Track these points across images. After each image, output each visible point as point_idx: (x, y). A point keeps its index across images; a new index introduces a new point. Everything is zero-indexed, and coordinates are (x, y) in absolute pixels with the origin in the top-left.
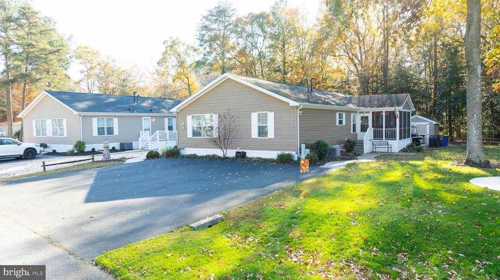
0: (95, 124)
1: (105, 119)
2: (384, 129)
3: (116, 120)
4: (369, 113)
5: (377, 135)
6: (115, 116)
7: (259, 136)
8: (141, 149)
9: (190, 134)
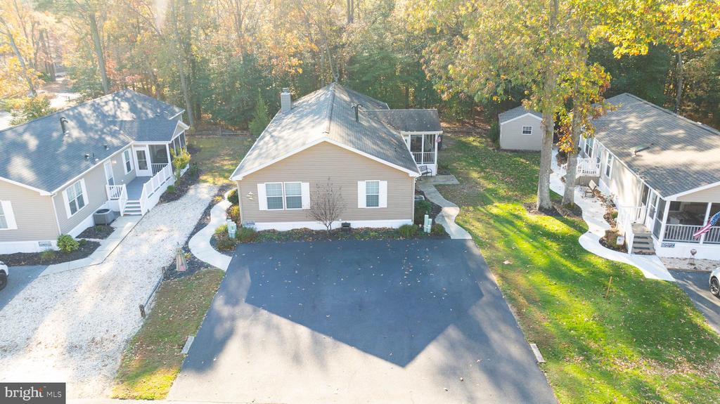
0: (66, 199)
1: (74, 186)
2: (423, 153)
3: (82, 182)
4: (408, 137)
7: (367, 206)
8: (125, 215)
9: (263, 205)
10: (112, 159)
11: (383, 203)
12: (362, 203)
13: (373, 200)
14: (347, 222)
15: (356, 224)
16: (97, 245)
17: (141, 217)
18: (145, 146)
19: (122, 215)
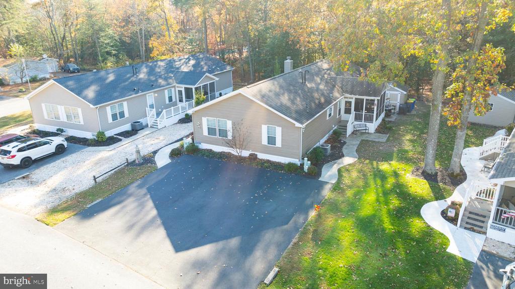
0: (109, 112)
1: (116, 105)
2: (364, 113)
3: (125, 104)
4: (353, 99)
5: (358, 118)
6: (124, 101)
7: (268, 144)
8: (151, 127)
9: (205, 133)
10: (155, 92)
11: (279, 143)
12: (265, 141)
13: (271, 140)
14: (256, 153)
15: (261, 156)
16: (120, 140)
17: (157, 129)
18: (182, 87)
19: (149, 126)
